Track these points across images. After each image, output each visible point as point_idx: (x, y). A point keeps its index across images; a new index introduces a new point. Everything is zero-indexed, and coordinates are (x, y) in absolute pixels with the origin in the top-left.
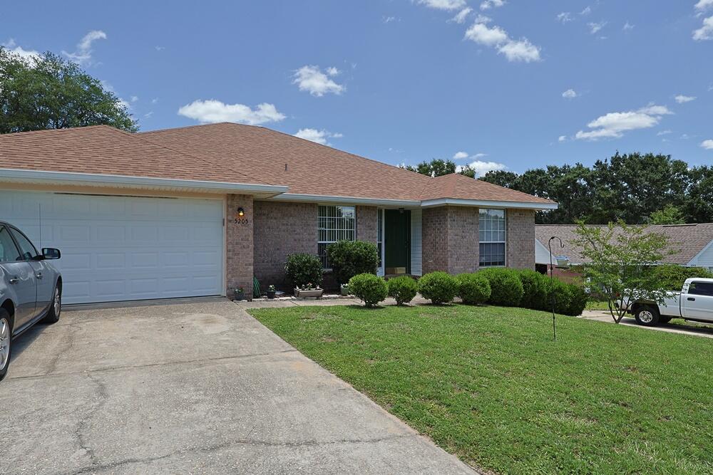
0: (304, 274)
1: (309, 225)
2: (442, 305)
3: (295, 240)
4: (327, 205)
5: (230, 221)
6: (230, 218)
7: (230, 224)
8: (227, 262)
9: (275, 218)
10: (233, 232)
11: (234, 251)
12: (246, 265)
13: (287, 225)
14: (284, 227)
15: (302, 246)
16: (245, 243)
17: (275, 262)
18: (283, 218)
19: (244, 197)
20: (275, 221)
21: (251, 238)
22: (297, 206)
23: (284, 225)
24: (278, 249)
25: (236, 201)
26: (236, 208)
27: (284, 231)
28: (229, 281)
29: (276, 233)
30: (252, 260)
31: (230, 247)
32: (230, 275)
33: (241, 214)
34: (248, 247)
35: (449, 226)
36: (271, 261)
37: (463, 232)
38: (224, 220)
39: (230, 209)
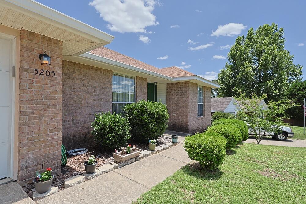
0: (116, 134)
1: (106, 88)
3: (95, 100)
4: (118, 74)
5: (26, 70)
6: (26, 65)
7: (26, 76)
8: (20, 129)
9: (77, 79)
10: (31, 86)
11: (32, 113)
12: (51, 131)
13: (88, 86)
14: (85, 88)
15: (101, 106)
16: (50, 103)
17: (76, 120)
18: (84, 80)
19: (50, 40)
20: (77, 82)
21: (59, 96)
22: (97, 70)
24: (80, 109)
25: (36, 42)
26: (36, 54)
27: (85, 92)
28: (22, 158)
29: (77, 93)
30: (59, 125)
31: (25, 108)
32: (24, 150)
33: (45, 62)
34: (55, 107)
35: (189, 93)
36: (72, 120)
38: (14, 68)
39: (27, 54)
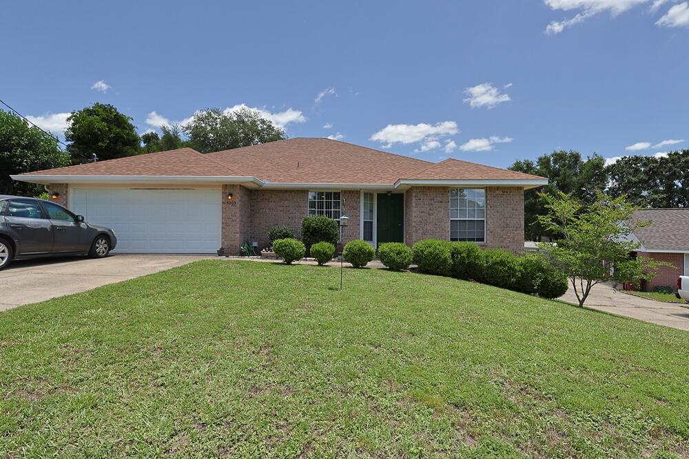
1: (300, 207)
2: (400, 271)
4: (325, 191)
5: (223, 203)
6: (223, 201)
7: (223, 205)
10: (226, 211)
11: (227, 223)
12: (234, 233)
13: (283, 206)
16: (234, 218)
18: (280, 202)
19: (233, 186)
22: (291, 192)
23: (280, 206)
25: (228, 189)
26: (227, 194)
33: (230, 198)
34: (236, 221)
35: (414, 205)
37: (430, 209)
39: (223, 195)
